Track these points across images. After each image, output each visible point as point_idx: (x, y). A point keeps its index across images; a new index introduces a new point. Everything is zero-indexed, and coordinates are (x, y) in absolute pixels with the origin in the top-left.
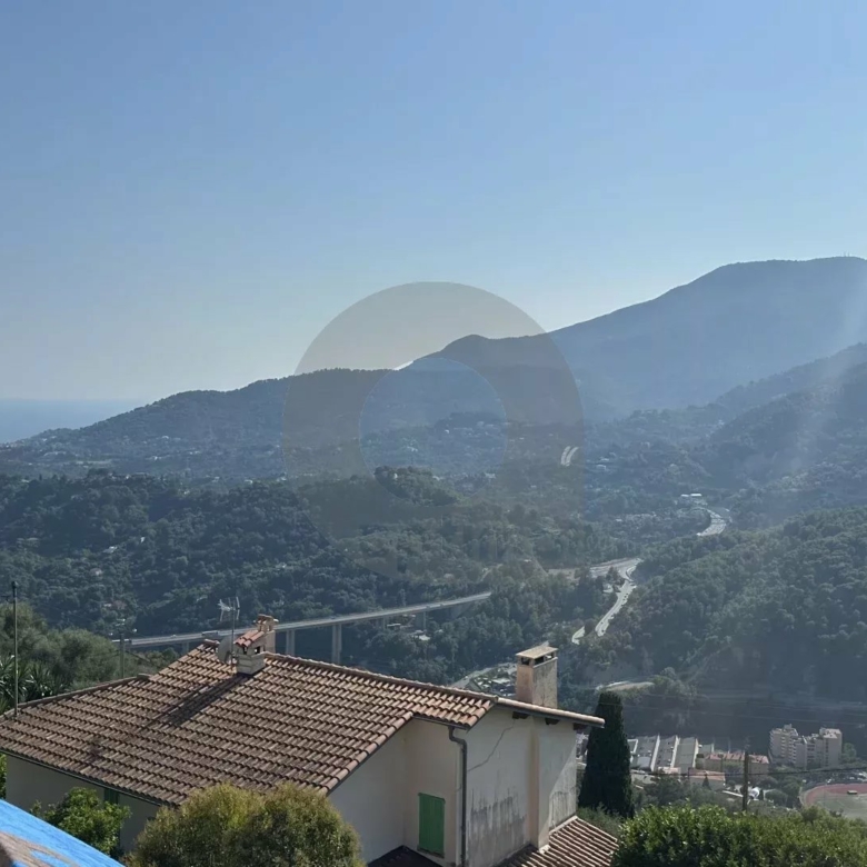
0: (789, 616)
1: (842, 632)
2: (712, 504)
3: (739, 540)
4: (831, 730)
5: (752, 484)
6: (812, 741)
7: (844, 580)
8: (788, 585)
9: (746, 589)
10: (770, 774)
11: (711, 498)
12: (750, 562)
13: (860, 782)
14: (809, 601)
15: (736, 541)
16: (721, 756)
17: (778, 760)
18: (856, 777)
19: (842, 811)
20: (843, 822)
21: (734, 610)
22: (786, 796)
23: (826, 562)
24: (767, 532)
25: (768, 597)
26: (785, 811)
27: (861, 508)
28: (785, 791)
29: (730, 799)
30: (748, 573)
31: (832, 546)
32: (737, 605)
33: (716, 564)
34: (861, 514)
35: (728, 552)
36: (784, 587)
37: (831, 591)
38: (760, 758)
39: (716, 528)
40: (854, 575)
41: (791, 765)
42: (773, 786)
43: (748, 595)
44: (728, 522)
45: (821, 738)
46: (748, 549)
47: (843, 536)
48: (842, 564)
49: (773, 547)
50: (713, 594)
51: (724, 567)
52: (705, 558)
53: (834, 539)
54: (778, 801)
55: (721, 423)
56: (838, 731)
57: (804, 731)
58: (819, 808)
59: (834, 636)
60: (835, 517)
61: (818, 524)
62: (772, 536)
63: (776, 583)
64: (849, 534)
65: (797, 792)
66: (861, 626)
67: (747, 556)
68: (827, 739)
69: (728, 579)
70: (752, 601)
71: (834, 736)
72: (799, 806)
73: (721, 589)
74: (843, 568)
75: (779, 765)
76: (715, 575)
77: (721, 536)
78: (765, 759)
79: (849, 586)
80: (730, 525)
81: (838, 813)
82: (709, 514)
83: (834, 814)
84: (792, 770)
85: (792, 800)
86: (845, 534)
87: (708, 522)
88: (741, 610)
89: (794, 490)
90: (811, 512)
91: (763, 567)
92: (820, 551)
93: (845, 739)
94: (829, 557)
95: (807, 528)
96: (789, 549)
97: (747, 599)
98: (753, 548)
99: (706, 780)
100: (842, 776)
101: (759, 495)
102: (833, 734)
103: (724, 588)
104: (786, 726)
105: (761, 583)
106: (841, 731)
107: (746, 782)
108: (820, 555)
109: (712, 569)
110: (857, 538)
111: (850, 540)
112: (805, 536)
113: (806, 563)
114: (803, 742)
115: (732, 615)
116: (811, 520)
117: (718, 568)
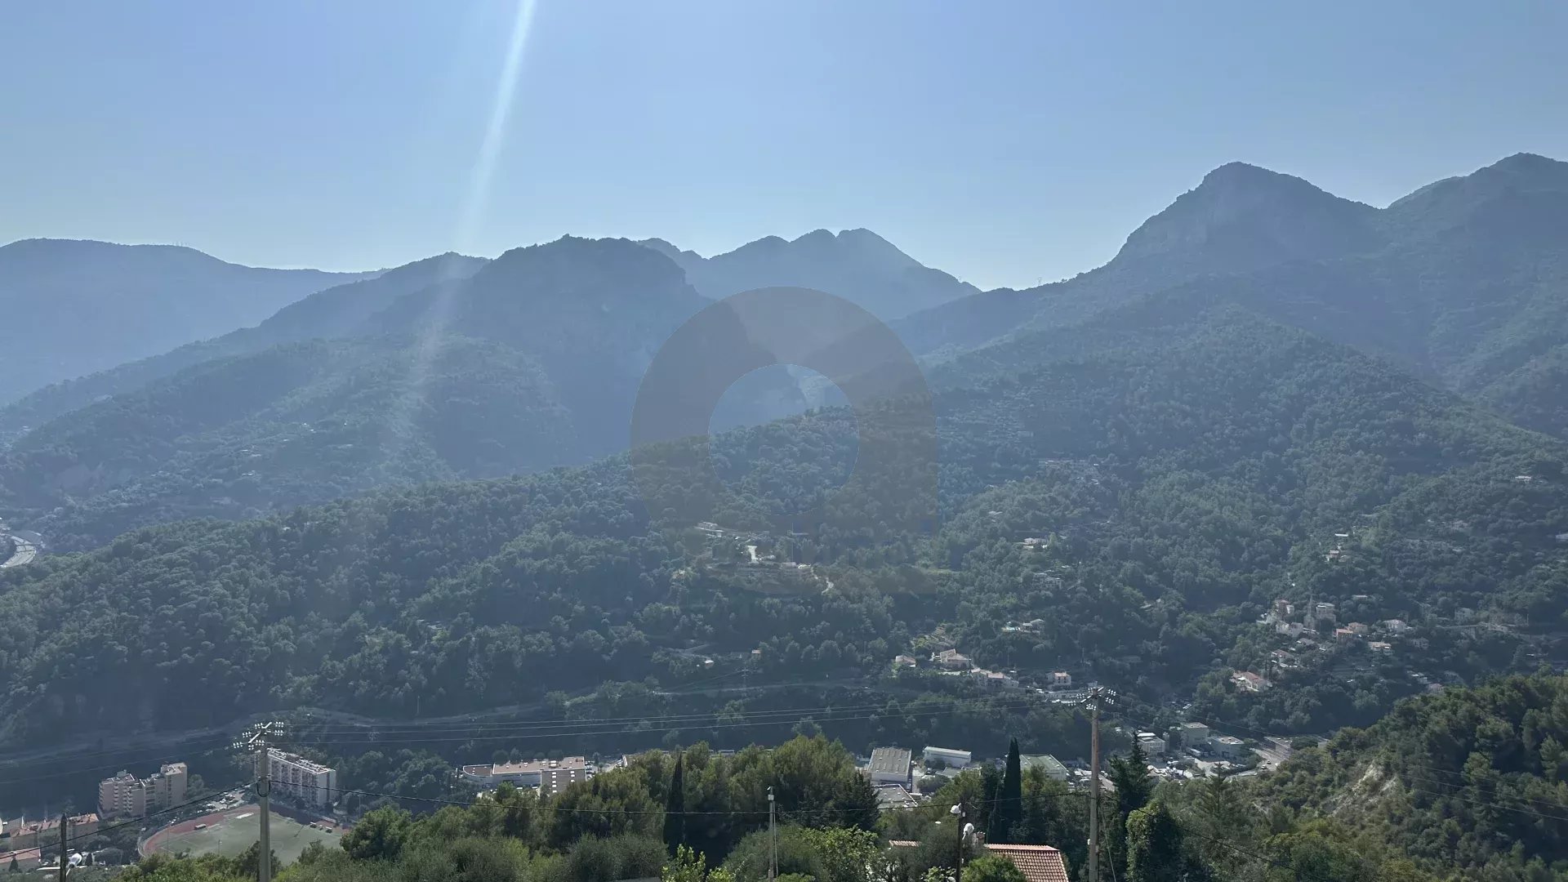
0: (120, 648)
1: (186, 655)
2: (16, 529)
3: (55, 568)
4: (172, 766)
5: (71, 501)
6: (152, 783)
7: (187, 599)
8: (119, 613)
9: (65, 625)
10: (99, 833)
11: (14, 520)
12: (69, 592)
13: (209, 813)
14: (146, 628)
15: (50, 570)
16: (34, 829)
17: (110, 815)
18: (204, 809)
19: (188, 850)
20: (189, 861)
21: (50, 652)
22: (122, 852)
23: (166, 582)
24: (89, 556)
25: (94, 631)
26: (121, 869)
27: (204, 520)
28: (120, 847)
29: (47, 876)
30: (68, 606)
31: (171, 564)
32: (54, 647)
33: (24, 600)
34: (204, 524)
35: (40, 584)
36: (115, 615)
37: (171, 613)
38: (86, 817)
39: (24, 556)
40: (197, 593)
41: (127, 815)
42: (105, 845)
43: (68, 632)
44: (38, 548)
45: (162, 777)
46: (67, 578)
47: (183, 551)
48: (184, 582)
49: (99, 571)
50: (20, 636)
51: (35, 603)
52: (9, 595)
53: (174, 556)
54: (111, 860)
55: (27, 429)
56: (182, 765)
57: (141, 774)
58: (161, 855)
59: (175, 661)
60: (174, 532)
61: (154, 540)
62: (99, 559)
63: (104, 613)
64: (191, 549)
65: (134, 844)
66: (207, 645)
67: (66, 586)
68: (170, 776)
69: (41, 616)
70: (73, 638)
71: (178, 771)
72: (137, 858)
73: (31, 629)
74: (183, 587)
75: (112, 819)
76: (22, 615)
77: (29, 566)
78: (94, 817)
79: (192, 605)
80: (42, 551)
81: (184, 854)
82: (13, 541)
83: (179, 857)
84: (129, 820)
85: (130, 854)
86: (186, 548)
87: (12, 550)
88: (61, 650)
89: (124, 504)
90: (144, 528)
91: (87, 595)
92: (158, 571)
93: (190, 772)
94: (168, 576)
95: (142, 546)
96: (119, 573)
97: (67, 637)
98: (74, 576)
99: (14, 862)
100: (187, 813)
101: (81, 512)
102: (176, 769)
103: (36, 629)
104: (120, 774)
105: (85, 615)
106: (186, 763)
107: (65, 850)
108: (156, 575)
109: (18, 608)
110: (199, 551)
111: (192, 554)
112: (139, 555)
113: (140, 585)
114: (140, 786)
115: (47, 658)
116: (145, 537)
117: (27, 604)
